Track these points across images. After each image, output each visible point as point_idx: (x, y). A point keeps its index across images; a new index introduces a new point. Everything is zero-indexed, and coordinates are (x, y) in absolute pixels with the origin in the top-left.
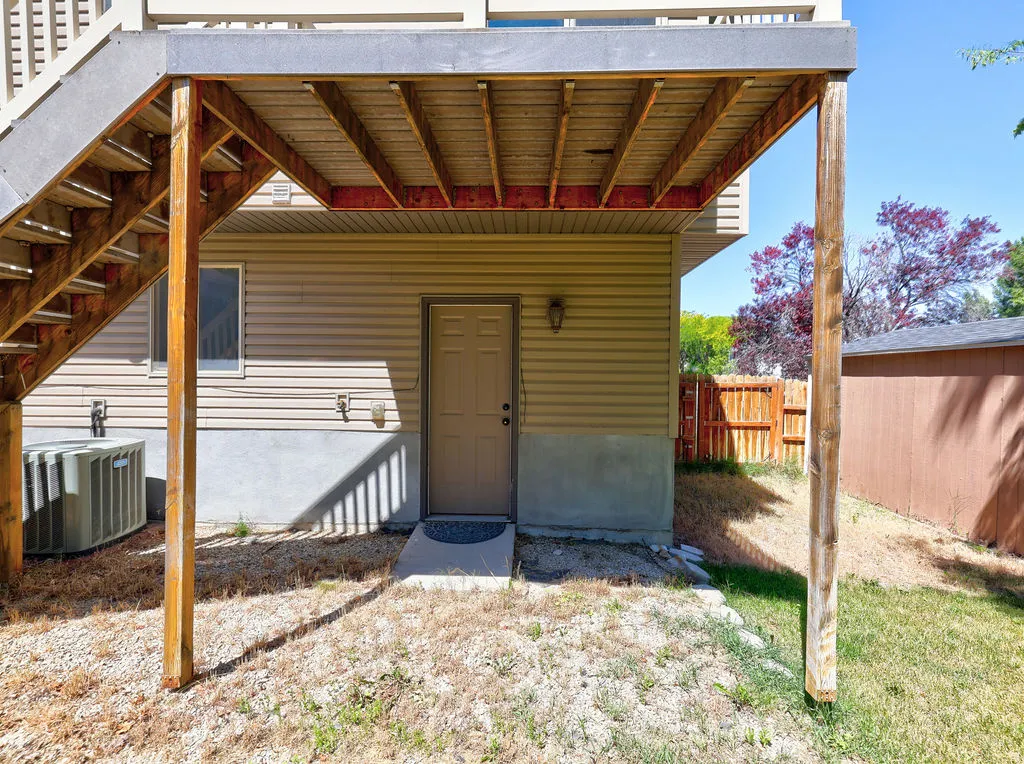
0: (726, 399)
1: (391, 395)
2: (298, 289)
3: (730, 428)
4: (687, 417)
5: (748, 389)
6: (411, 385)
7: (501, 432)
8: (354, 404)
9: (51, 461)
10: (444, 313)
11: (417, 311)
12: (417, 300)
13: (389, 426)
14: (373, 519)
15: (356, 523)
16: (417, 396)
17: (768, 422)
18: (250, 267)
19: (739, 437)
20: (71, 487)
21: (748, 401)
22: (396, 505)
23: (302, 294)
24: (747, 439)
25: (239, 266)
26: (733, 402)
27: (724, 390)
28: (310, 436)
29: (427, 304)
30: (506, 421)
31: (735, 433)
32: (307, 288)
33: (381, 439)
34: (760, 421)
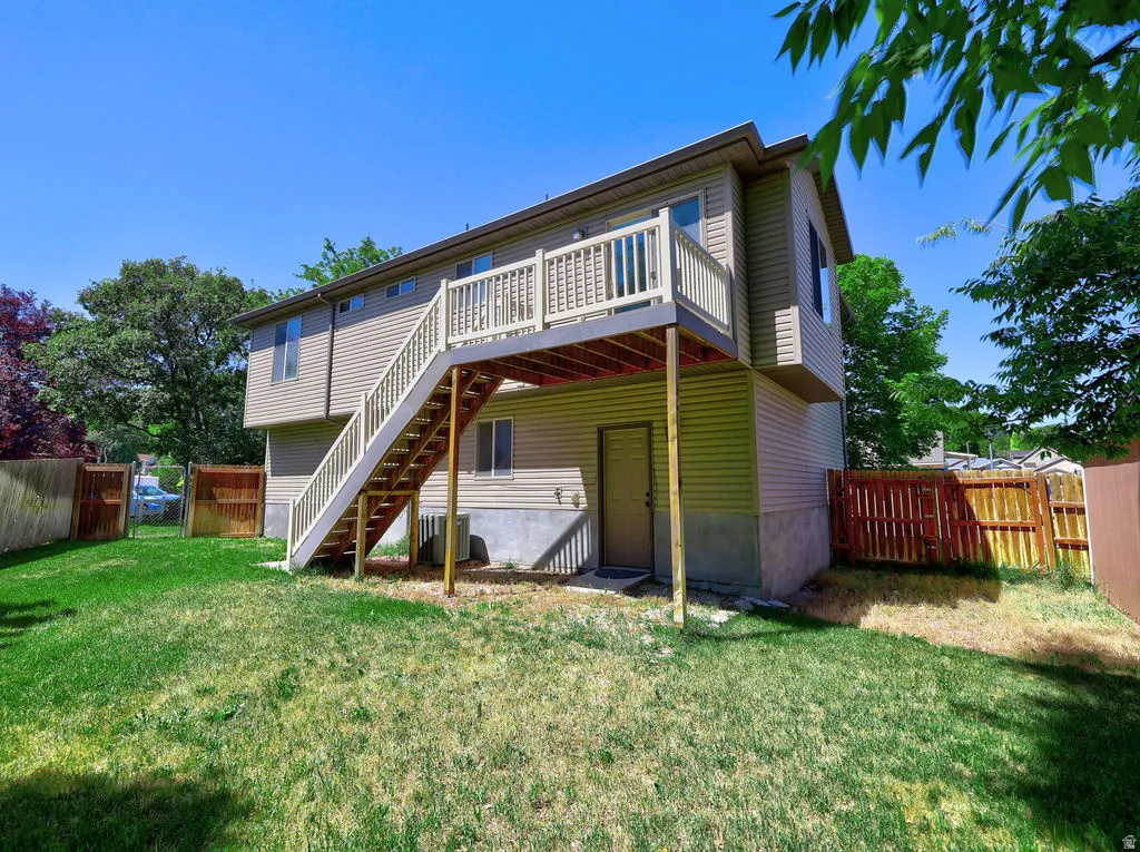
0: (973, 498)
1: (582, 487)
2: (536, 428)
3: (983, 528)
4: (926, 516)
5: (998, 485)
6: (593, 481)
7: (646, 510)
8: (564, 493)
9: (430, 520)
10: (612, 435)
11: (595, 436)
12: (595, 429)
13: (582, 506)
14: (574, 566)
15: (560, 567)
16: (596, 488)
17: (1030, 521)
18: (517, 418)
19: (995, 538)
20: (437, 532)
21: (1002, 498)
22: (586, 555)
23: (539, 431)
24: (1006, 541)
25: (511, 418)
26: (982, 500)
27: (969, 486)
28: (542, 513)
29: (601, 432)
30: (648, 504)
31: (990, 534)
32: (542, 427)
33: (575, 516)
34: (1019, 519)
